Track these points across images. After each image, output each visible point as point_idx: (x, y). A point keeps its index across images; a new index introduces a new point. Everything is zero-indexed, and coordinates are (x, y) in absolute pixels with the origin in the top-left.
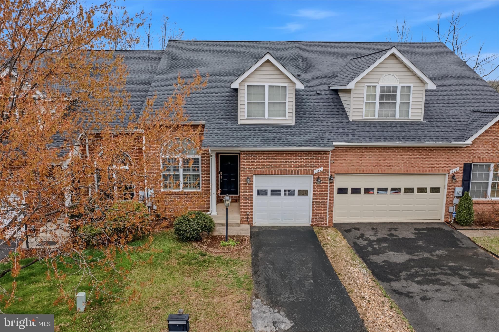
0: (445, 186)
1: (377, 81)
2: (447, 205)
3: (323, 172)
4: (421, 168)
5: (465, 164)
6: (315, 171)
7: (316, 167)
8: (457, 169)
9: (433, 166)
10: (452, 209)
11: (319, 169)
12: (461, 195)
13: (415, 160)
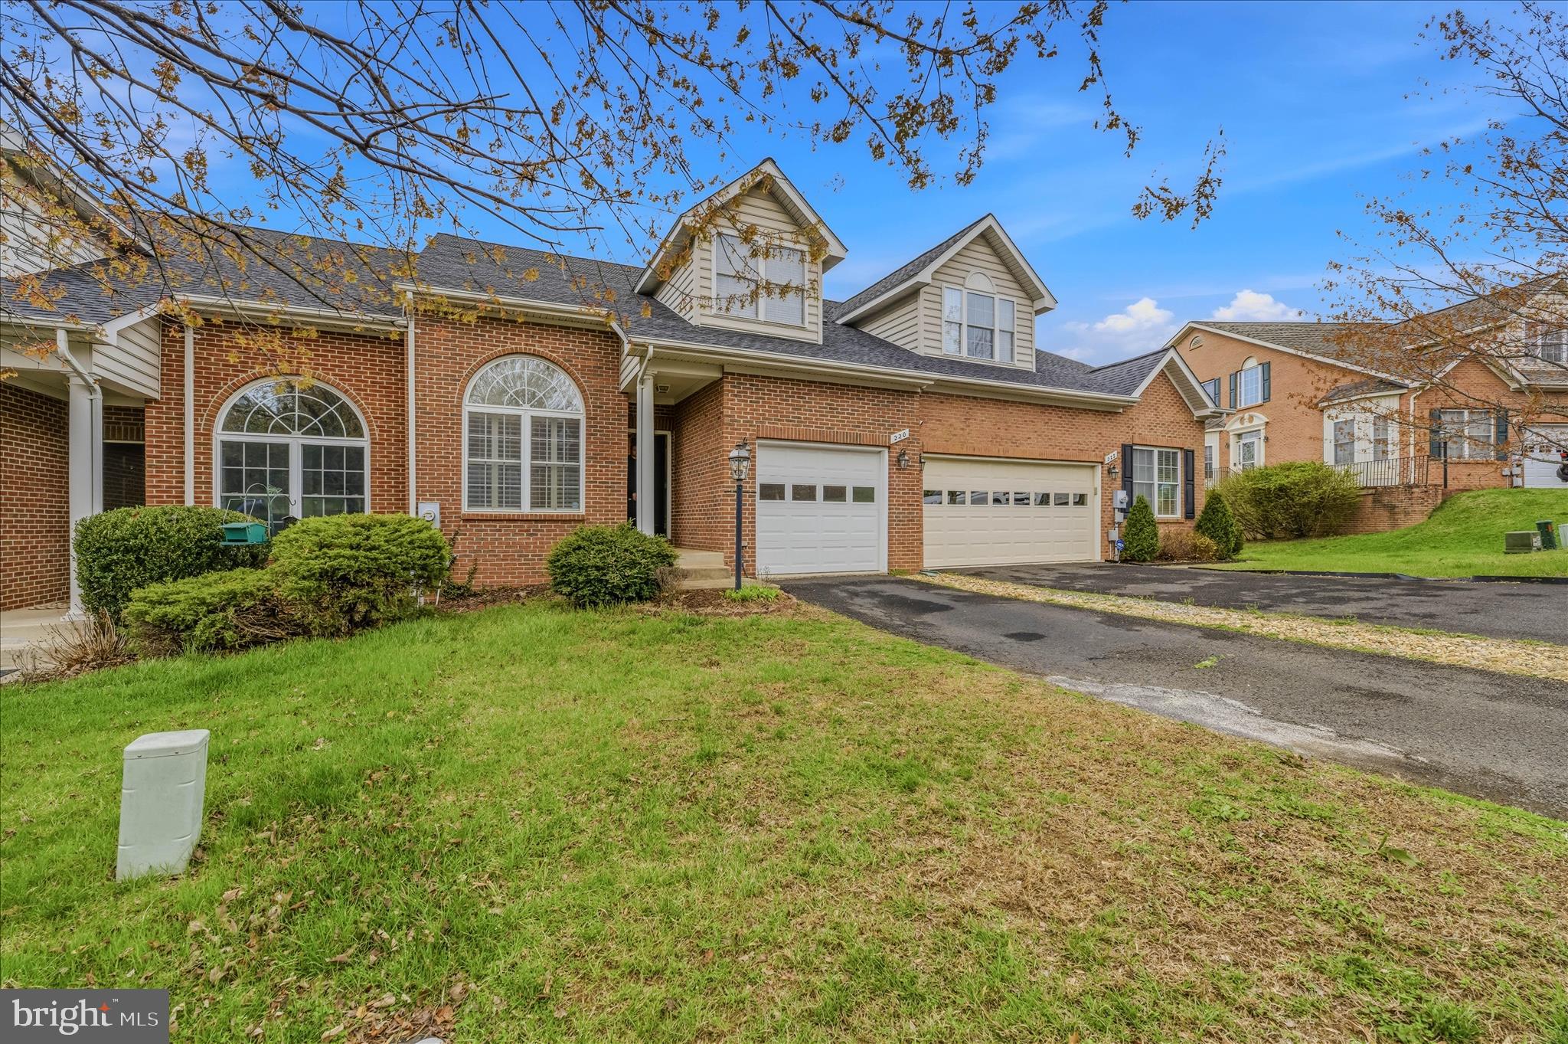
0: (1096, 489)
1: (960, 281)
2: (1103, 526)
3: (909, 441)
4: (1063, 451)
5: (1124, 446)
6: (893, 437)
7: (893, 428)
8: (1113, 456)
9: (1080, 447)
10: (1114, 535)
11: (901, 433)
12: (1124, 506)
13: (1053, 433)
